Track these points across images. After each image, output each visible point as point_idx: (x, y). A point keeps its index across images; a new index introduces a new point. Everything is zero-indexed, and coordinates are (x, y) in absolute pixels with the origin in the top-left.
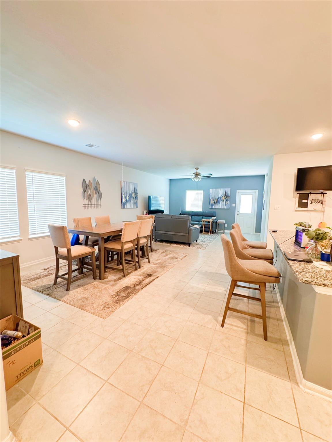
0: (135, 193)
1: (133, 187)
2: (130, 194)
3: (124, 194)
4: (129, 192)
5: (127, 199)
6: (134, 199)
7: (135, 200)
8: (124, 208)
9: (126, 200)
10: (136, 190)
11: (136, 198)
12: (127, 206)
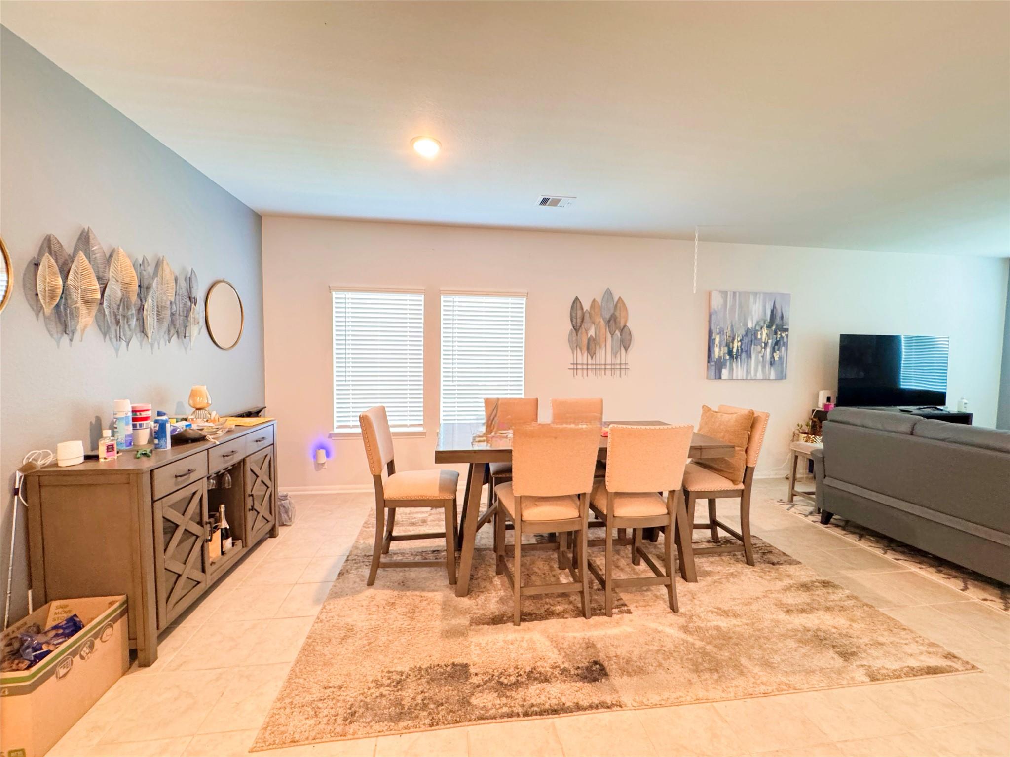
0: (774, 328)
1: (764, 307)
2: (748, 331)
3: (721, 332)
4: (745, 324)
5: (735, 350)
6: (768, 350)
7: (773, 351)
8: (720, 378)
9: (730, 352)
10: (782, 317)
11: (777, 343)
12: (731, 370)
